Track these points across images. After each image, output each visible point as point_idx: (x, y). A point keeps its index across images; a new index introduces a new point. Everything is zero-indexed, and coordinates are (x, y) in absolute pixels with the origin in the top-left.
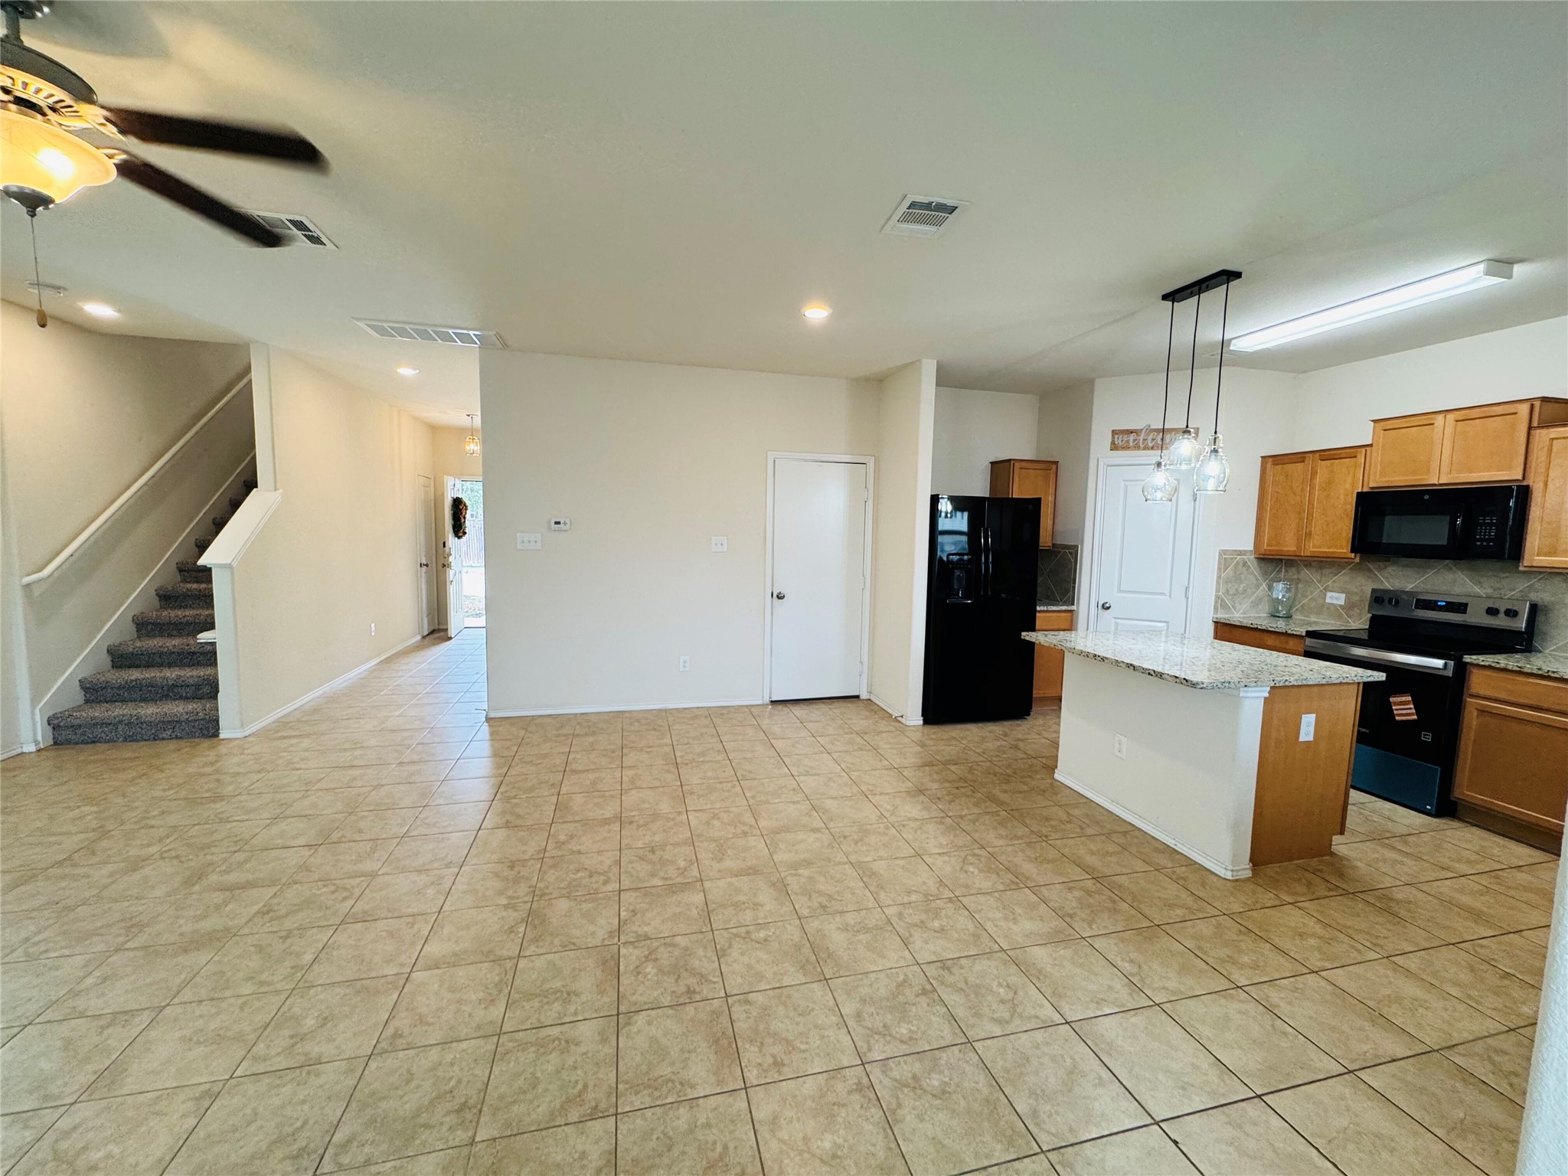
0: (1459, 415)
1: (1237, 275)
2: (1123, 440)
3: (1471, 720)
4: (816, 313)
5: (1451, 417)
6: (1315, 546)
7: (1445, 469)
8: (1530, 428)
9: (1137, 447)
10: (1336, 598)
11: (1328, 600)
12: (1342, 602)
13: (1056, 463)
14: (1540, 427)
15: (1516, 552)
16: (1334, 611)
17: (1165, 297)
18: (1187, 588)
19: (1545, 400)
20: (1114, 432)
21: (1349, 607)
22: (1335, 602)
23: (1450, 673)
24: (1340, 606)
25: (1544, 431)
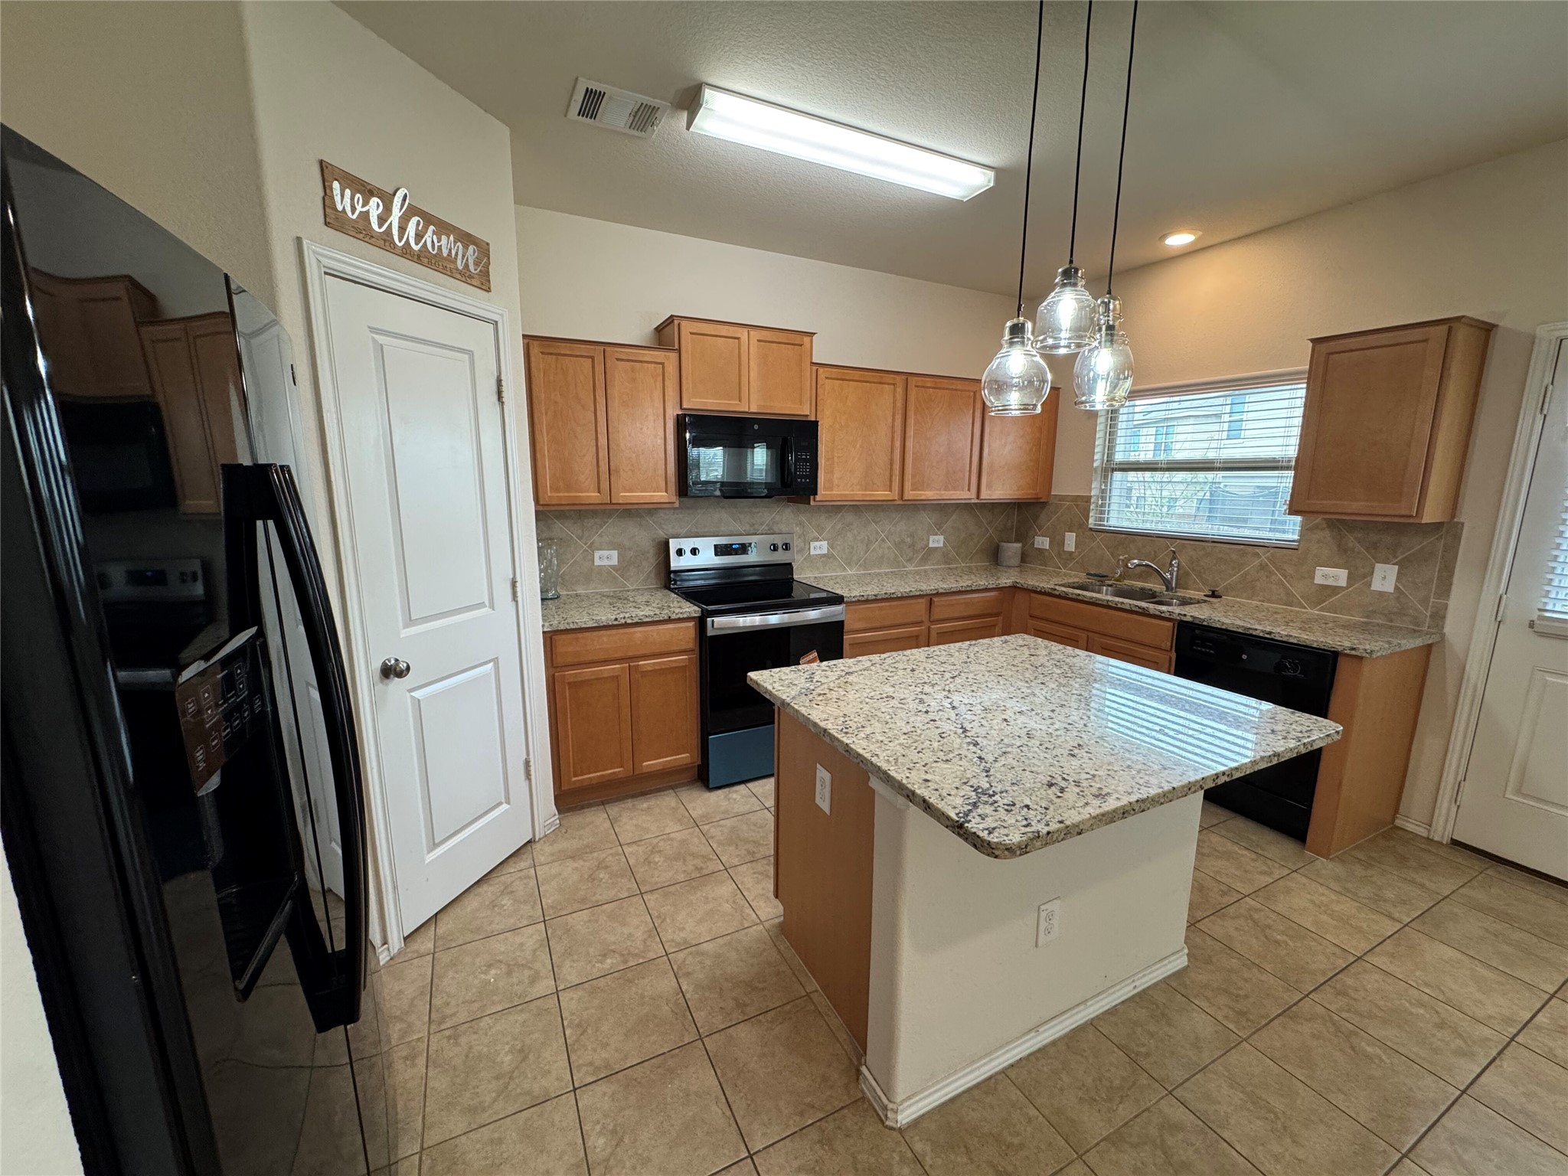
12: (615, 561)
22: (605, 562)
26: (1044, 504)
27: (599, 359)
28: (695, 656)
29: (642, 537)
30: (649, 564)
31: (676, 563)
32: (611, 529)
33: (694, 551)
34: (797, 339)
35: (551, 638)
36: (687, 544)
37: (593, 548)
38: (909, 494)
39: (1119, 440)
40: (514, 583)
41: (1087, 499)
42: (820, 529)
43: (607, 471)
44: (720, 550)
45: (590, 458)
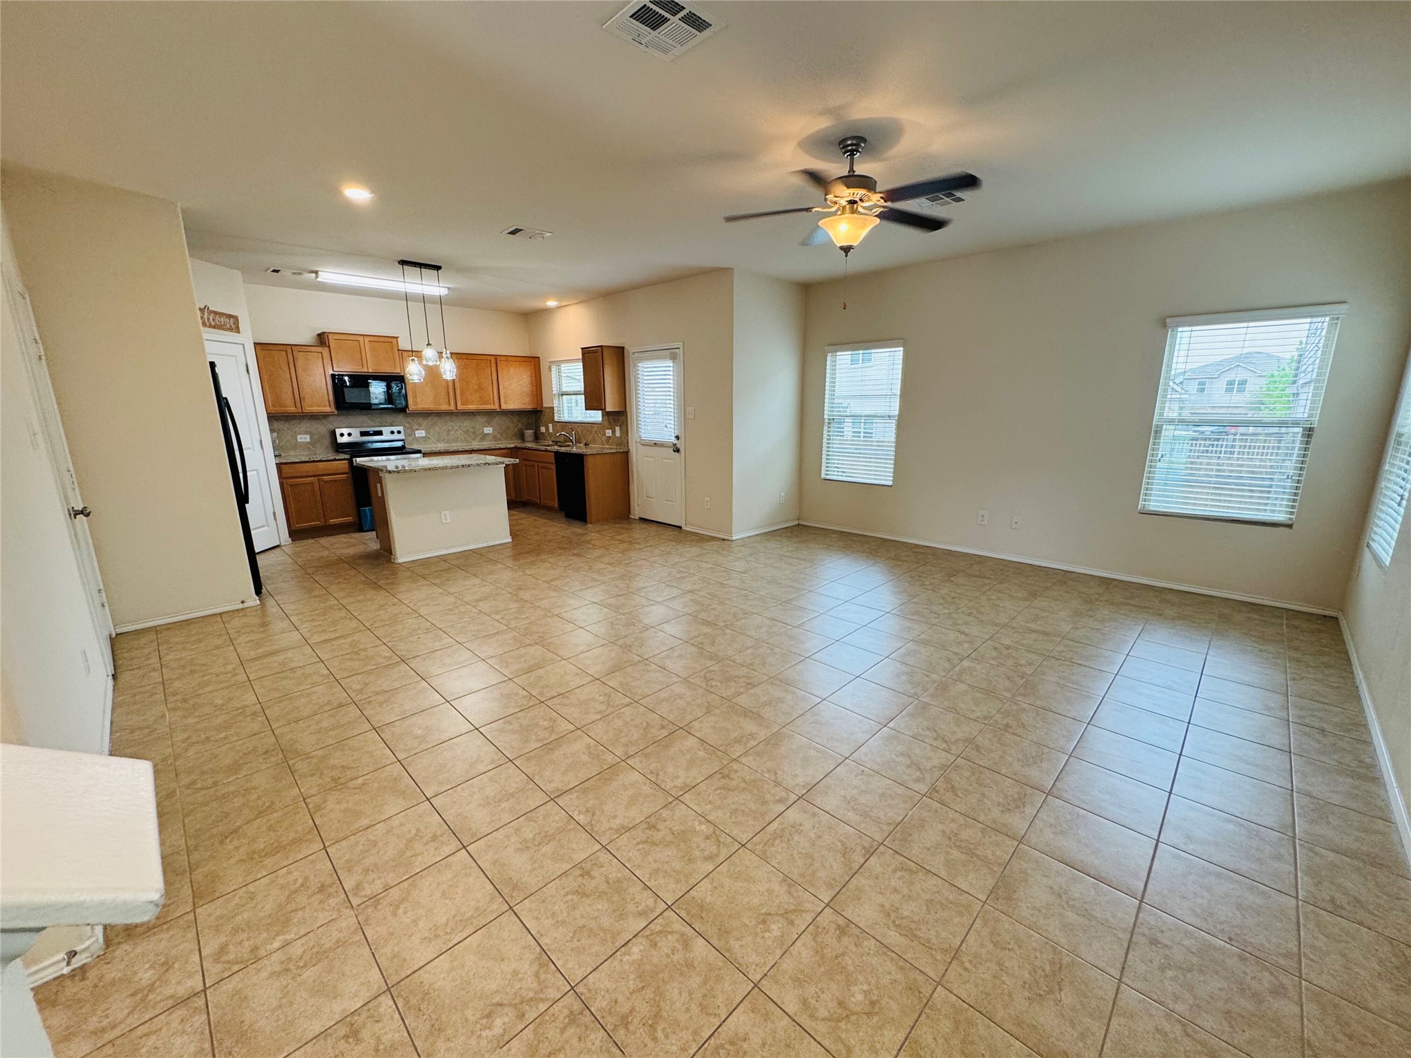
12: (309, 440)
24: (308, 442)
26: (541, 411)
27: (289, 351)
28: (350, 475)
29: (322, 428)
30: (327, 441)
31: (340, 440)
32: (305, 425)
33: (349, 435)
34: (390, 340)
35: (279, 466)
36: (346, 431)
37: (296, 434)
38: (460, 407)
39: (563, 382)
40: (261, 442)
41: (553, 408)
42: (420, 425)
43: (299, 398)
44: (363, 434)
45: (290, 392)
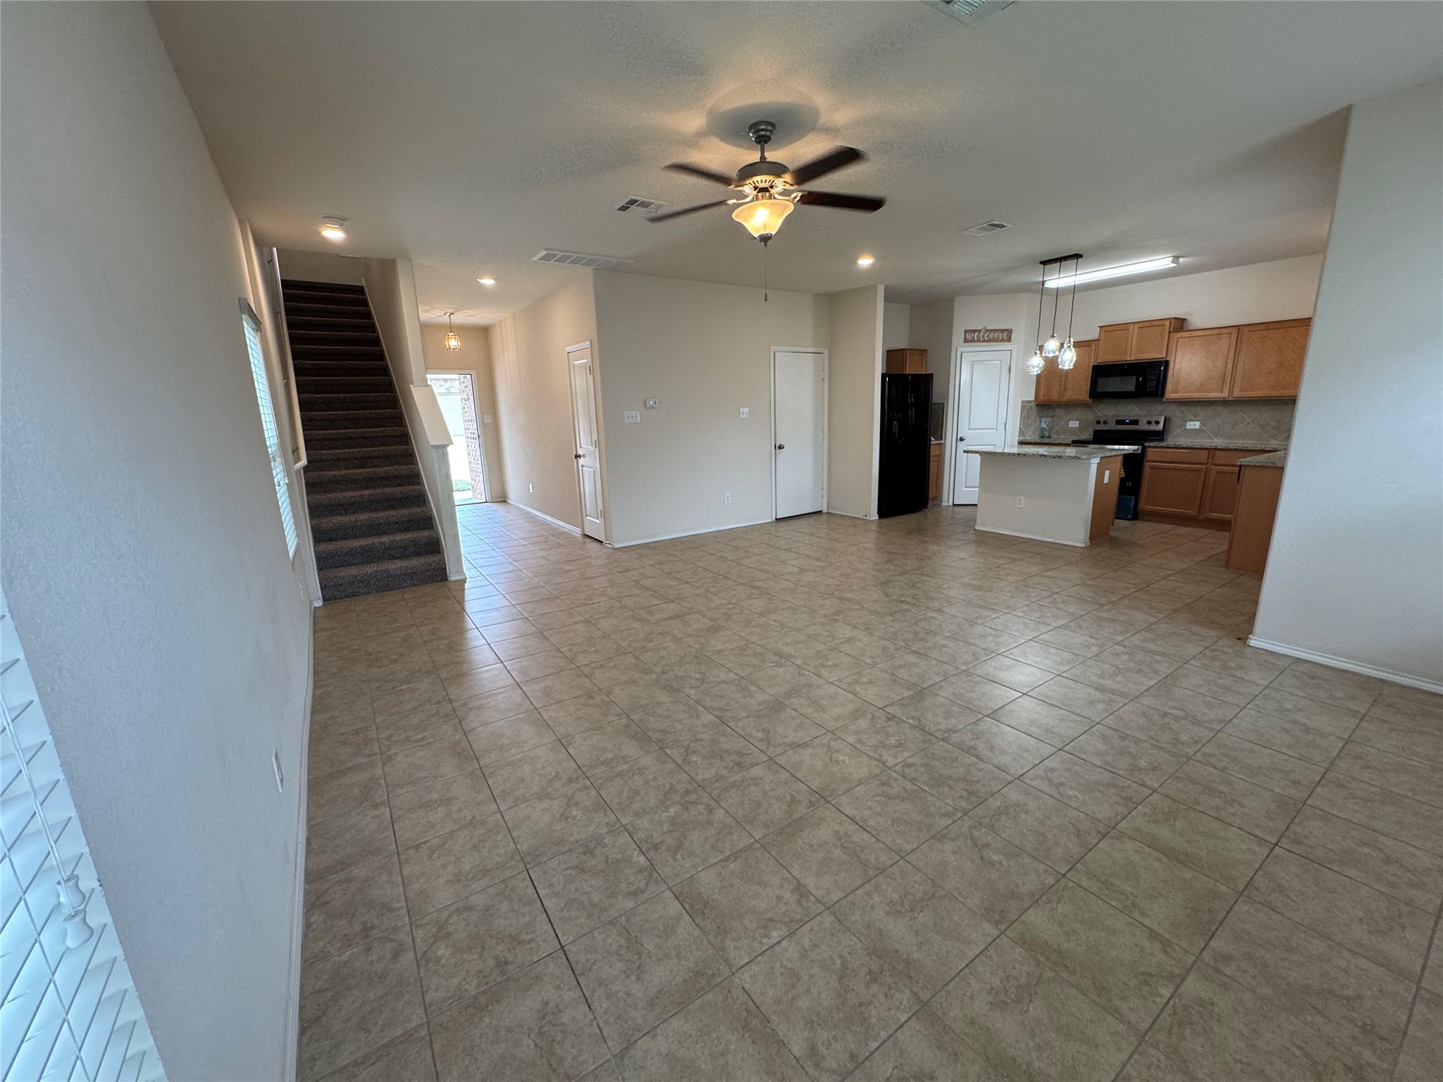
0: (1139, 325)
1: (1081, 256)
2: (972, 337)
3: (1147, 471)
4: (865, 262)
5: (1136, 326)
6: (1069, 396)
7: (1133, 353)
8: (1170, 332)
9: (979, 341)
10: (1074, 424)
11: (1070, 426)
13: (926, 350)
14: (1173, 332)
15: (1163, 395)
16: (1073, 431)
17: (1041, 263)
18: (1005, 424)
19: (1176, 319)
20: (966, 331)
21: (1080, 429)
23: (1139, 452)
25: (1175, 334)
